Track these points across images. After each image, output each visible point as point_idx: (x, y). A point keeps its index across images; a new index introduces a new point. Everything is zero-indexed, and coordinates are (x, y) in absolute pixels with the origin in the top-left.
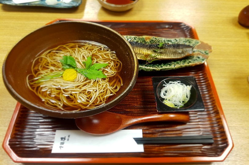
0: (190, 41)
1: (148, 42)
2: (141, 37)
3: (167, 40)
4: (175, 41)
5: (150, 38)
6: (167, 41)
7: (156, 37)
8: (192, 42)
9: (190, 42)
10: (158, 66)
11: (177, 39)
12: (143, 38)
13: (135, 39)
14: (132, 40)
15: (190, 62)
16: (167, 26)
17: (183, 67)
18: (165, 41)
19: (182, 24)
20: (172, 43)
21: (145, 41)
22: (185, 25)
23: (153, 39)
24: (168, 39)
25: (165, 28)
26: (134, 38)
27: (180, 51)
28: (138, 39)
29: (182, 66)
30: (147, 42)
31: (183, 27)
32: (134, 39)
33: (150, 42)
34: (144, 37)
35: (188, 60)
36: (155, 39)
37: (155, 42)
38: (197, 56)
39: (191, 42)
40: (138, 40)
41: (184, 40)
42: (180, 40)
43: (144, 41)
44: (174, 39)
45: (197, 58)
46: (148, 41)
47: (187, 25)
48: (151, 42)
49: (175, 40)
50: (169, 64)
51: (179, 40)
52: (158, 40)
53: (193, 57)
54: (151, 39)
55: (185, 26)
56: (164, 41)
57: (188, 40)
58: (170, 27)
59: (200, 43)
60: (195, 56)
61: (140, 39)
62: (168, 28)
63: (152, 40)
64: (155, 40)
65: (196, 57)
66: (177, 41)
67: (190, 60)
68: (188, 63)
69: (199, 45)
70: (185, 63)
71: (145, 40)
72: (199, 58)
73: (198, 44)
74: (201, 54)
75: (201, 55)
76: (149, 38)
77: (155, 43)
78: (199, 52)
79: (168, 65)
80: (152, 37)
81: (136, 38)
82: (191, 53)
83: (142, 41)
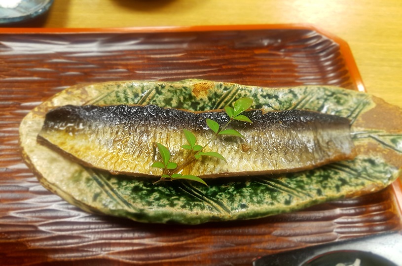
0: (339, 95)
1: (201, 99)
2: (178, 84)
3: (265, 94)
4: (290, 96)
5: (209, 88)
6: (264, 97)
7: (229, 85)
8: (346, 101)
9: (338, 102)
10: (232, 199)
11: (296, 89)
12: (185, 88)
13: (159, 93)
14: (151, 95)
15: (344, 182)
16: (266, 43)
17: (319, 203)
18: (259, 96)
19: (310, 35)
20: (280, 103)
21: (195, 98)
22: (318, 37)
23: (219, 91)
24: (268, 90)
25: (262, 47)
26: (157, 89)
27: (307, 138)
28: (169, 91)
29: (315, 201)
30: (198, 99)
31: (313, 42)
32: (154, 91)
33: (210, 99)
34: (190, 83)
35: (336, 173)
36: (226, 89)
37: (226, 100)
38: (366, 158)
39: (342, 101)
40: (169, 95)
41: (321, 94)
42: (305, 92)
43: (191, 97)
44: (286, 90)
45: (367, 165)
46: (203, 96)
47: (325, 38)
48: (214, 100)
49: (291, 92)
50: (271, 191)
51: (302, 92)
52: (234, 94)
53: (353, 161)
54: (213, 90)
55: (320, 41)
56: (255, 96)
57: (333, 94)
58: (276, 45)
59: (373, 105)
60: (361, 157)
61: (176, 92)
62: (269, 47)
63: (216, 94)
64: (225, 92)
65: (365, 161)
66: (295, 96)
67: (343, 175)
68: (338, 188)
69: (372, 111)
70: (325, 187)
71: (193, 94)
72: (372, 162)
73: (368, 109)
74: (381, 146)
75: (381, 151)
76: (205, 89)
77: (226, 103)
78: (374, 141)
79: (267, 197)
80: (216, 83)
81: (163, 87)
82: (346, 149)
83: (182, 98)
